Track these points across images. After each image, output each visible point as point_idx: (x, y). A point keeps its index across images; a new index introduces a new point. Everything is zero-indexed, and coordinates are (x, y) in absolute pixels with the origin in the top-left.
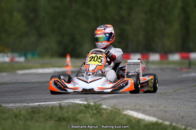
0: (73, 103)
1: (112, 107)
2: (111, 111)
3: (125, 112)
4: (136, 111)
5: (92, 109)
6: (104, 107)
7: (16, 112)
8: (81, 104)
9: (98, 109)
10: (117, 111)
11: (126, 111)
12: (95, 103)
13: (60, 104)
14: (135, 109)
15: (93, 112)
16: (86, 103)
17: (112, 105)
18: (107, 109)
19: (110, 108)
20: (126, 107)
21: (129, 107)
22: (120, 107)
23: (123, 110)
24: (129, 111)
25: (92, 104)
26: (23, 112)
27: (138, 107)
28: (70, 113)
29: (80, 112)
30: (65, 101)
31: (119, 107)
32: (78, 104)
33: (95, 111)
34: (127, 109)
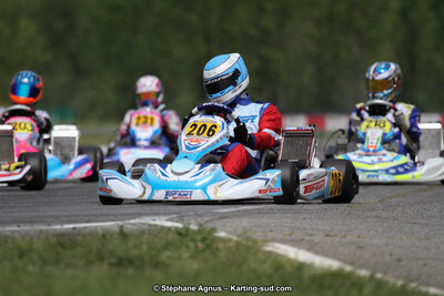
0: (150, 225)
1: (239, 236)
2: (238, 244)
3: (269, 248)
4: (294, 246)
5: (193, 240)
6: (222, 234)
7: (23, 244)
8: (169, 229)
9: (207, 240)
10: (249, 243)
11: (270, 244)
12: (200, 225)
13: (122, 227)
14: (292, 240)
15: (196, 247)
16: (180, 225)
17: (240, 231)
18: (229, 240)
19: (235, 238)
20: (270, 235)
21: (280, 236)
22: (258, 236)
23: (266, 241)
24: (277, 245)
25: (194, 227)
26: (37, 245)
27: (298, 235)
28: (144, 247)
29: (167, 246)
30: (132, 221)
31: (254, 236)
32: (163, 227)
33: (200, 245)
34: (274, 240)
